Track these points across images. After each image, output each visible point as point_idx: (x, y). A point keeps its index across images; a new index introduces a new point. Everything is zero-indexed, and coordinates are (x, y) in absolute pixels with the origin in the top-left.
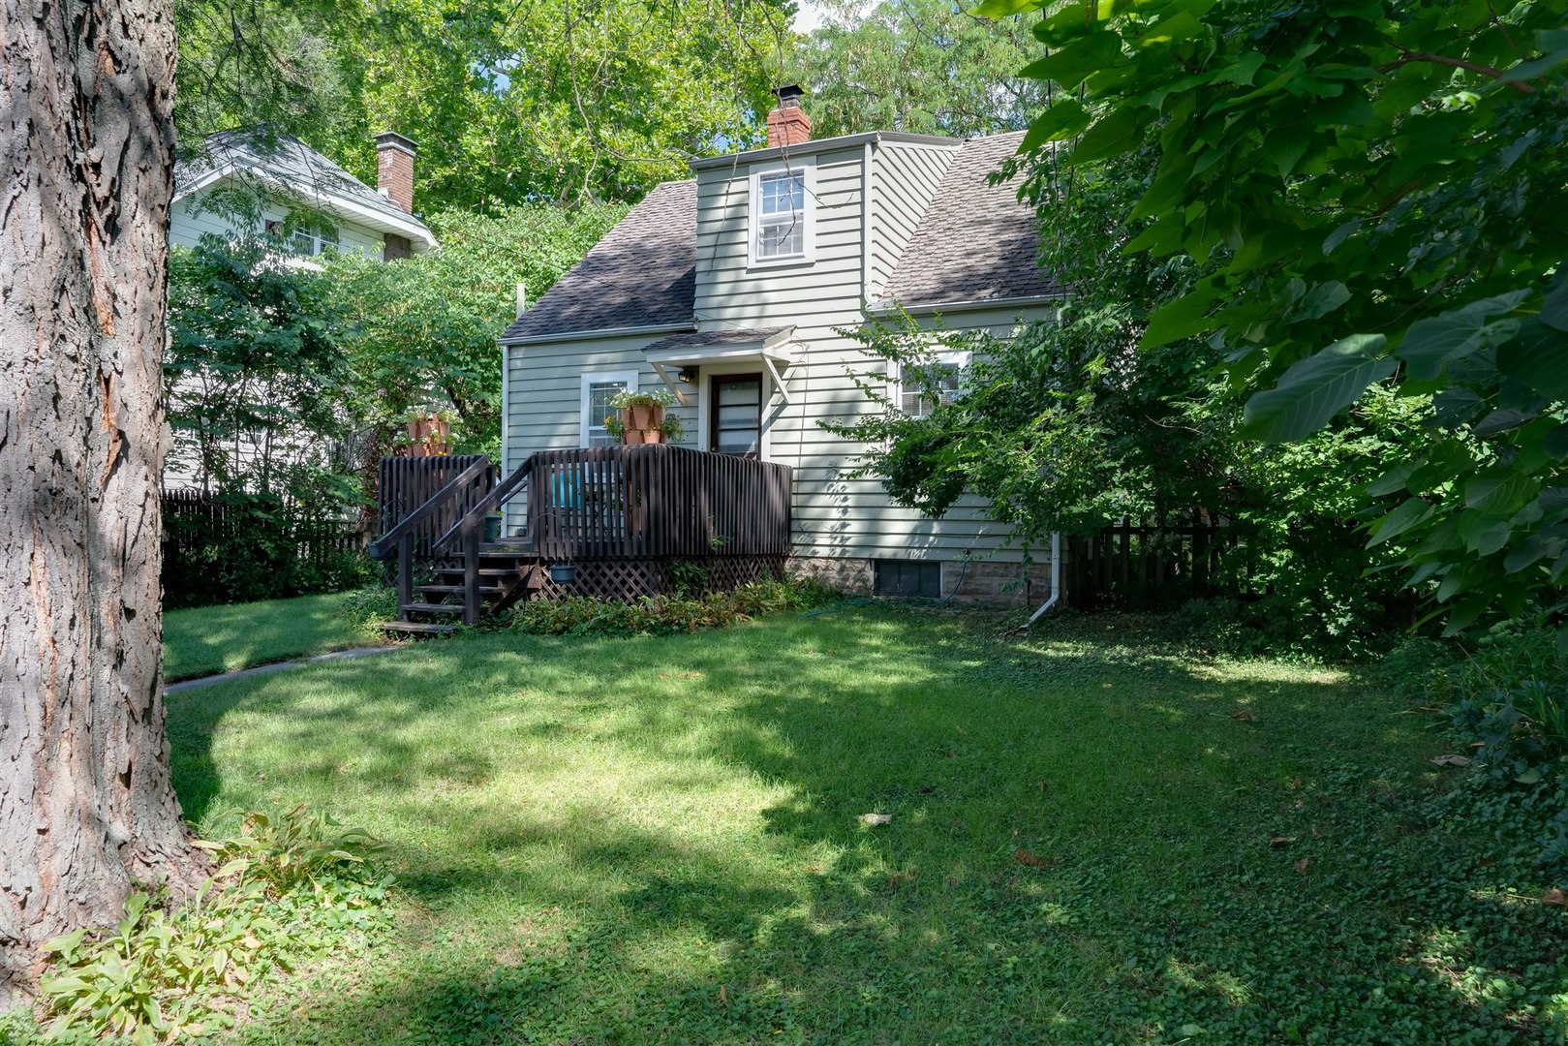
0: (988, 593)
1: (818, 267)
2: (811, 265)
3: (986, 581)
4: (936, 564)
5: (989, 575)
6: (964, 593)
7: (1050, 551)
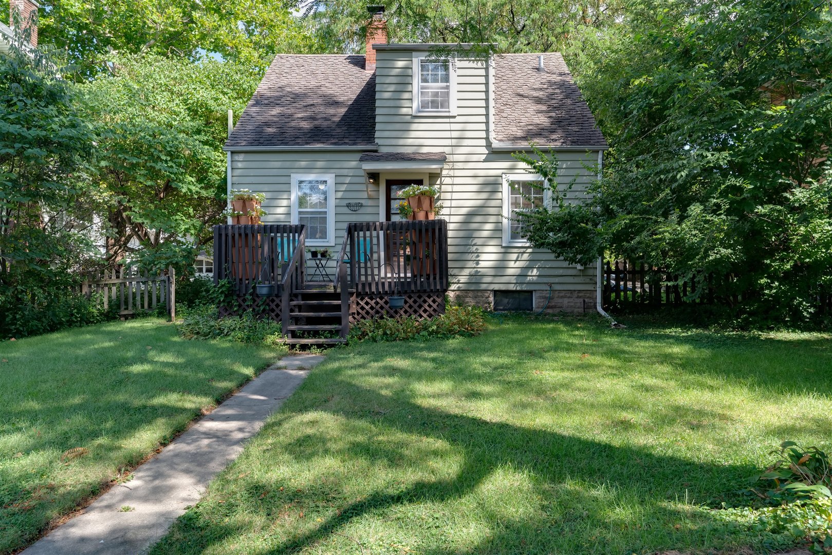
0: (561, 307)
1: (458, 119)
2: (454, 117)
3: (560, 300)
4: (531, 292)
5: (562, 297)
6: (548, 307)
7: (596, 283)
